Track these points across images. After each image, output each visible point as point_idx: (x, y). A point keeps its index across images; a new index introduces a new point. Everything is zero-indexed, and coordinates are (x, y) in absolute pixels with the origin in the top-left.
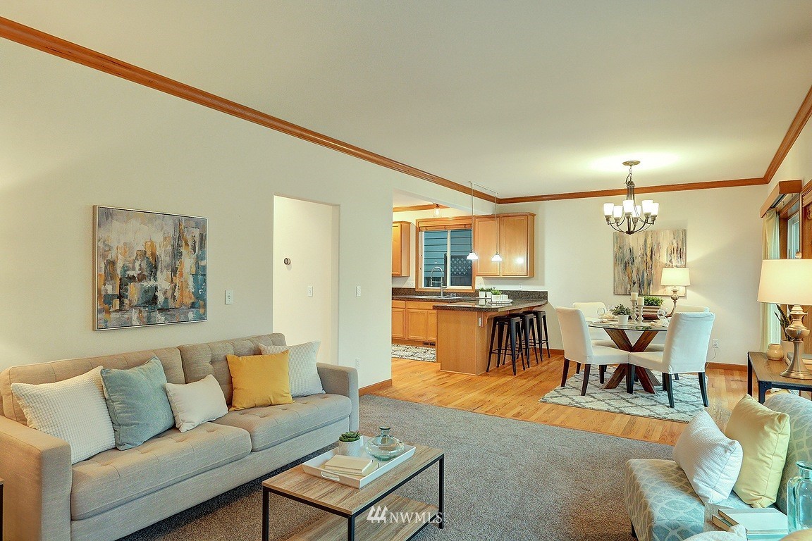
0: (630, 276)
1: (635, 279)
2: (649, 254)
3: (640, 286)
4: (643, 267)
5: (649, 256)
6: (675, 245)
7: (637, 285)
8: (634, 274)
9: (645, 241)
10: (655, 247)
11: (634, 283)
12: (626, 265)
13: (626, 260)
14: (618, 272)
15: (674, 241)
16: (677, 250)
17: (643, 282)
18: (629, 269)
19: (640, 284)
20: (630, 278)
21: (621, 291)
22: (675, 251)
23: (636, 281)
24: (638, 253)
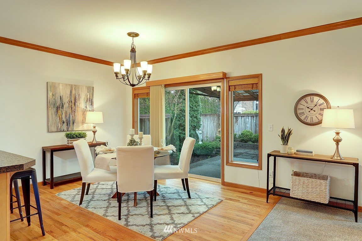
0: (61, 117)
1: (64, 119)
2: (73, 101)
3: (67, 125)
4: (69, 111)
5: (73, 103)
6: (88, 97)
7: (65, 124)
8: (64, 116)
9: (71, 92)
10: (77, 97)
11: (64, 122)
12: (58, 108)
13: (58, 105)
14: (52, 114)
15: (88, 94)
16: (90, 100)
17: (69, 121)
18: (60, 112)
19: (67, 123)
20: (61, 119)
21: (54, 129)
22: (89, 101)
23: (65, 121)
24: (66, 100)
